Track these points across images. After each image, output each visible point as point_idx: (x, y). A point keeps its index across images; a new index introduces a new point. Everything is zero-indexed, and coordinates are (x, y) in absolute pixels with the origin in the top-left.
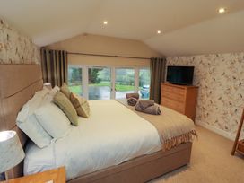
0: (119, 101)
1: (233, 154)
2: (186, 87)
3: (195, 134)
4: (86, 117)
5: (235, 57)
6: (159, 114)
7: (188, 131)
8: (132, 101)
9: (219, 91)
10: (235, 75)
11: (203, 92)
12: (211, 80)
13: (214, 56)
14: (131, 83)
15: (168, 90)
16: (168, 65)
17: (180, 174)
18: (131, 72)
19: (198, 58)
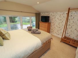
0: (24, 30)
1: (61, 42)
2: (47, 23)
3: (52, 39)
4: (9, 40)
5: (61, 13)
6: (40, 34)
7: (50, 38)
8: (30, 29)
9: (56, 24)
10: (61, 19)
11: (52, 24)
12: (54, 21)
13: (55, 13)
14: (28, 22)
15: (42, 24)
16: (41, 16)
17: (48, 52)
18: (28, 18)
19: (51, 13)
